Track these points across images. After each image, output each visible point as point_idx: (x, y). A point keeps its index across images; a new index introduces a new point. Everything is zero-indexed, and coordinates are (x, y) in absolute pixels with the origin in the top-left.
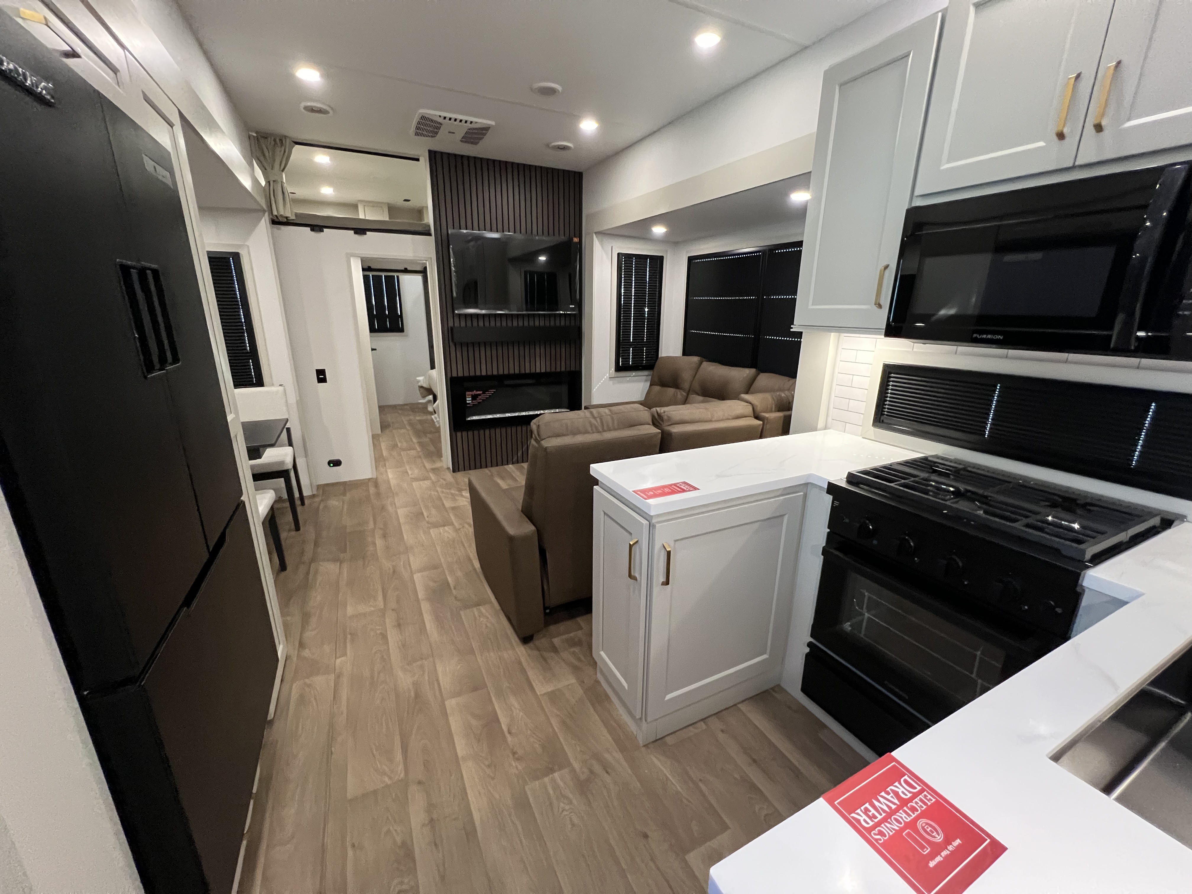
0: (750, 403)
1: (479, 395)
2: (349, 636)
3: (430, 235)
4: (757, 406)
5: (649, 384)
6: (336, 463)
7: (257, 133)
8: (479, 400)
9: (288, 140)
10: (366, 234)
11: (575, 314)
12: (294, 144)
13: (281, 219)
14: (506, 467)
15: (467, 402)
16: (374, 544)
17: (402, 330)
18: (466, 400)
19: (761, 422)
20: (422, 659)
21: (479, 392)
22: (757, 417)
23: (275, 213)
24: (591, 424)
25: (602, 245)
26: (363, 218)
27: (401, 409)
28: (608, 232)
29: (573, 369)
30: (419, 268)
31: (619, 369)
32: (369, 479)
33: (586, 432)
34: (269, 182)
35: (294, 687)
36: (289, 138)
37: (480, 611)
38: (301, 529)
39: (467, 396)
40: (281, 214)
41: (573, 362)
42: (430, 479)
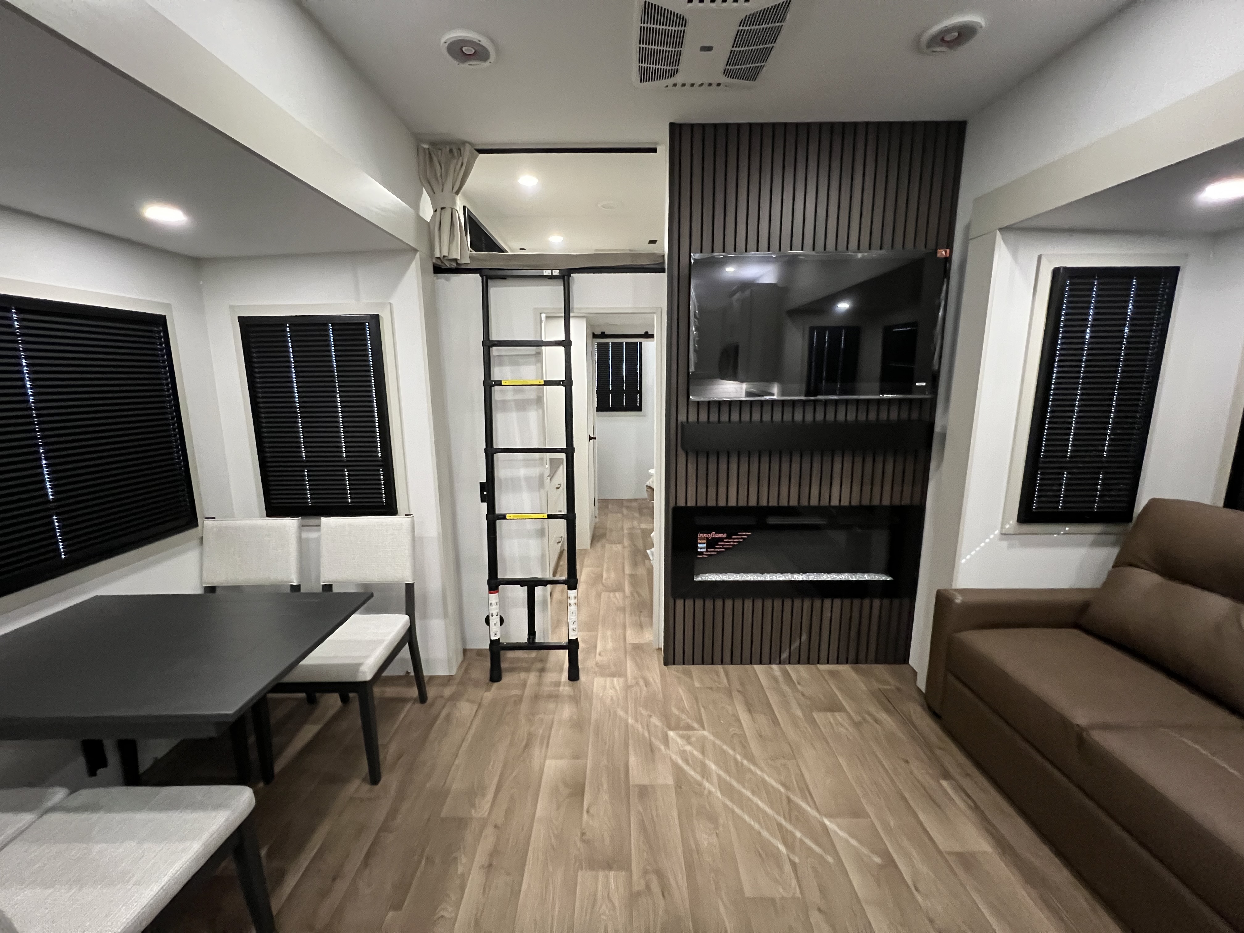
1: (721, 540)
7: (429, 143)
8: (719, 548)
9: (468, 148)
12: (477, 153)
13: (448, 265)
14: (757, 667)
15: (699, 550)
17: (640, 409)
18: (697, 547)
21: (720, 535)
25: (1015, 255)
28: (1031, 225)
29: (906, 501)
31: (1028, 516)
34: (437, 212)
36: (472, 144)
39: (699, 541)
40: (444, 256)
41: (907, 489)
42: (625, 673)
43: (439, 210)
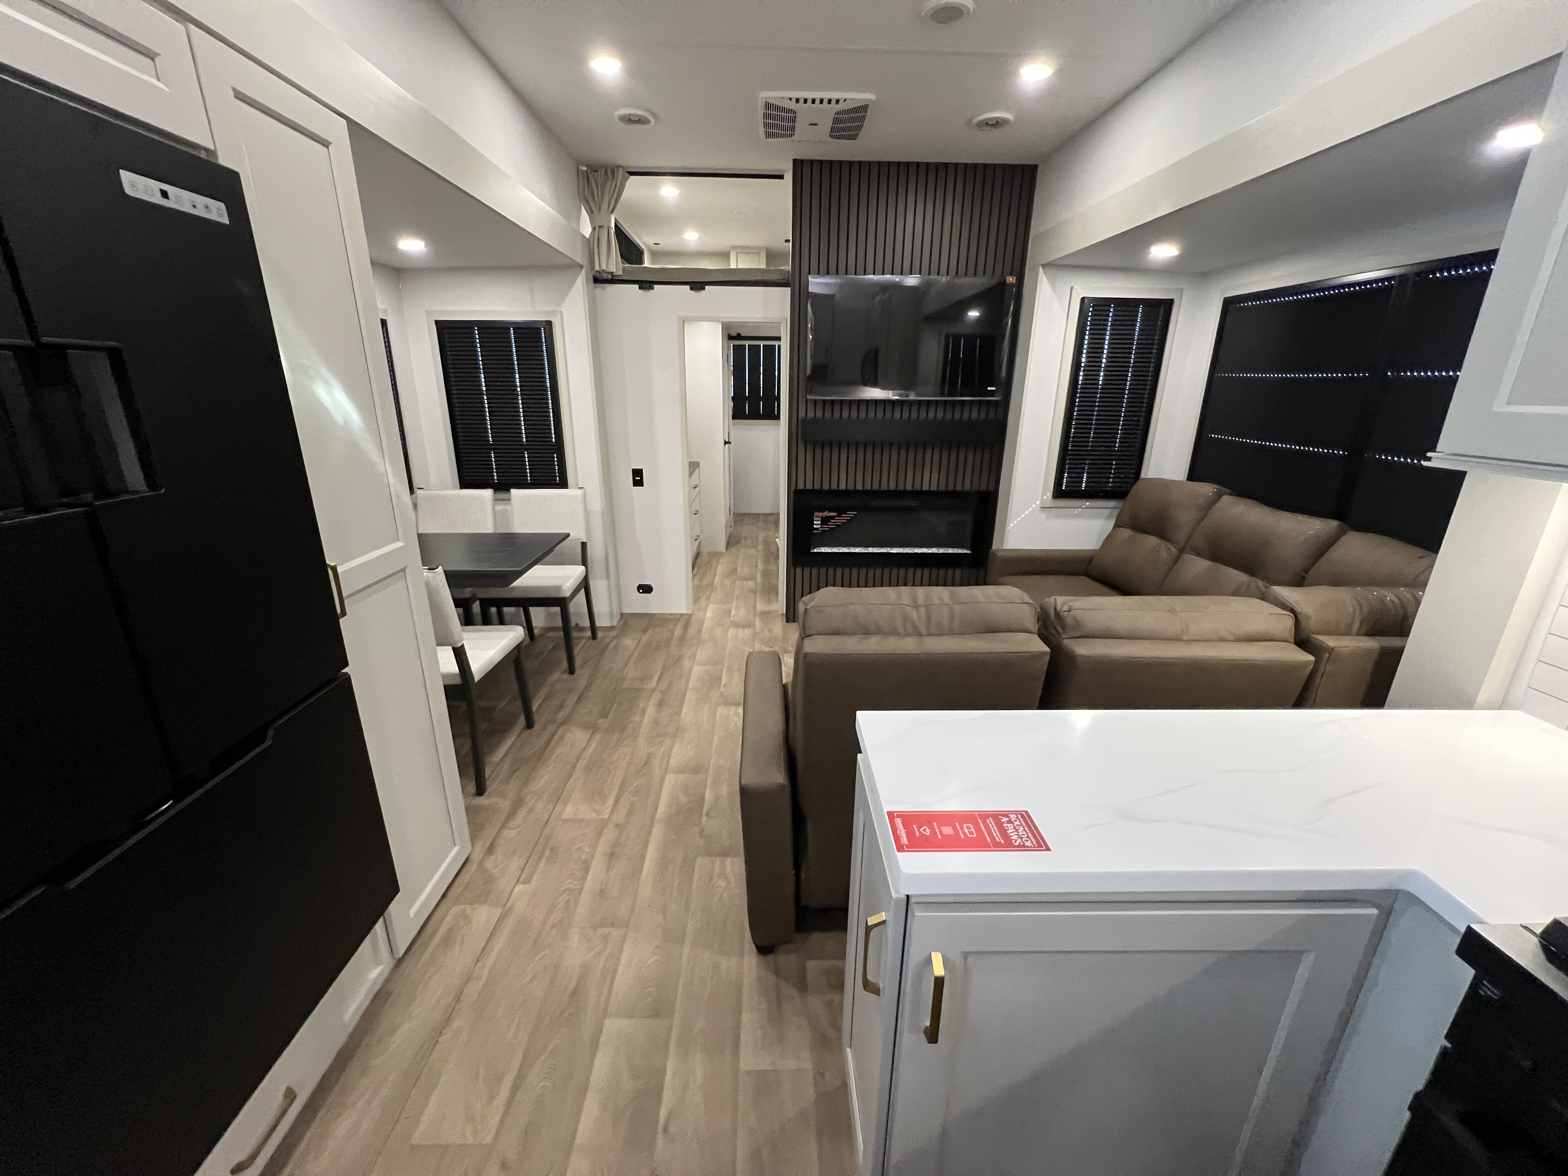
0: (1292, 611)
1: (833, 518)
2: (548, 852)
3: (786, 285)
4: (1308, 618)
5: (1112, 523)
6: (646, 589)
7: (589, 167)
8: (831, 524)
9: (621, 171)
10: (704, 289)
11: (997, 401)
12: (628, 175)
13: (605, 276)
15: (815, 526)
16: (644, 711)
17: (777, 417)
18: (813, 524)
19: (1311, 658)
20: (612, 925)
22: (1302, 642)
23: (597, 268)
24: (905, 618)
26: (735, 267)
28: (1066, 262)
29: (983, 487)
31: (1059, 493)
32: (682, 615)
33: (895, 633)
34: (595, 228)
35: (452, 911)
36: (624, 167)
37: (723, 867)
38: (577, 673)
39: (815, 519)
40: (603, 270)
41: (985, 477)
42: (754, 626)
43: (597, 228)
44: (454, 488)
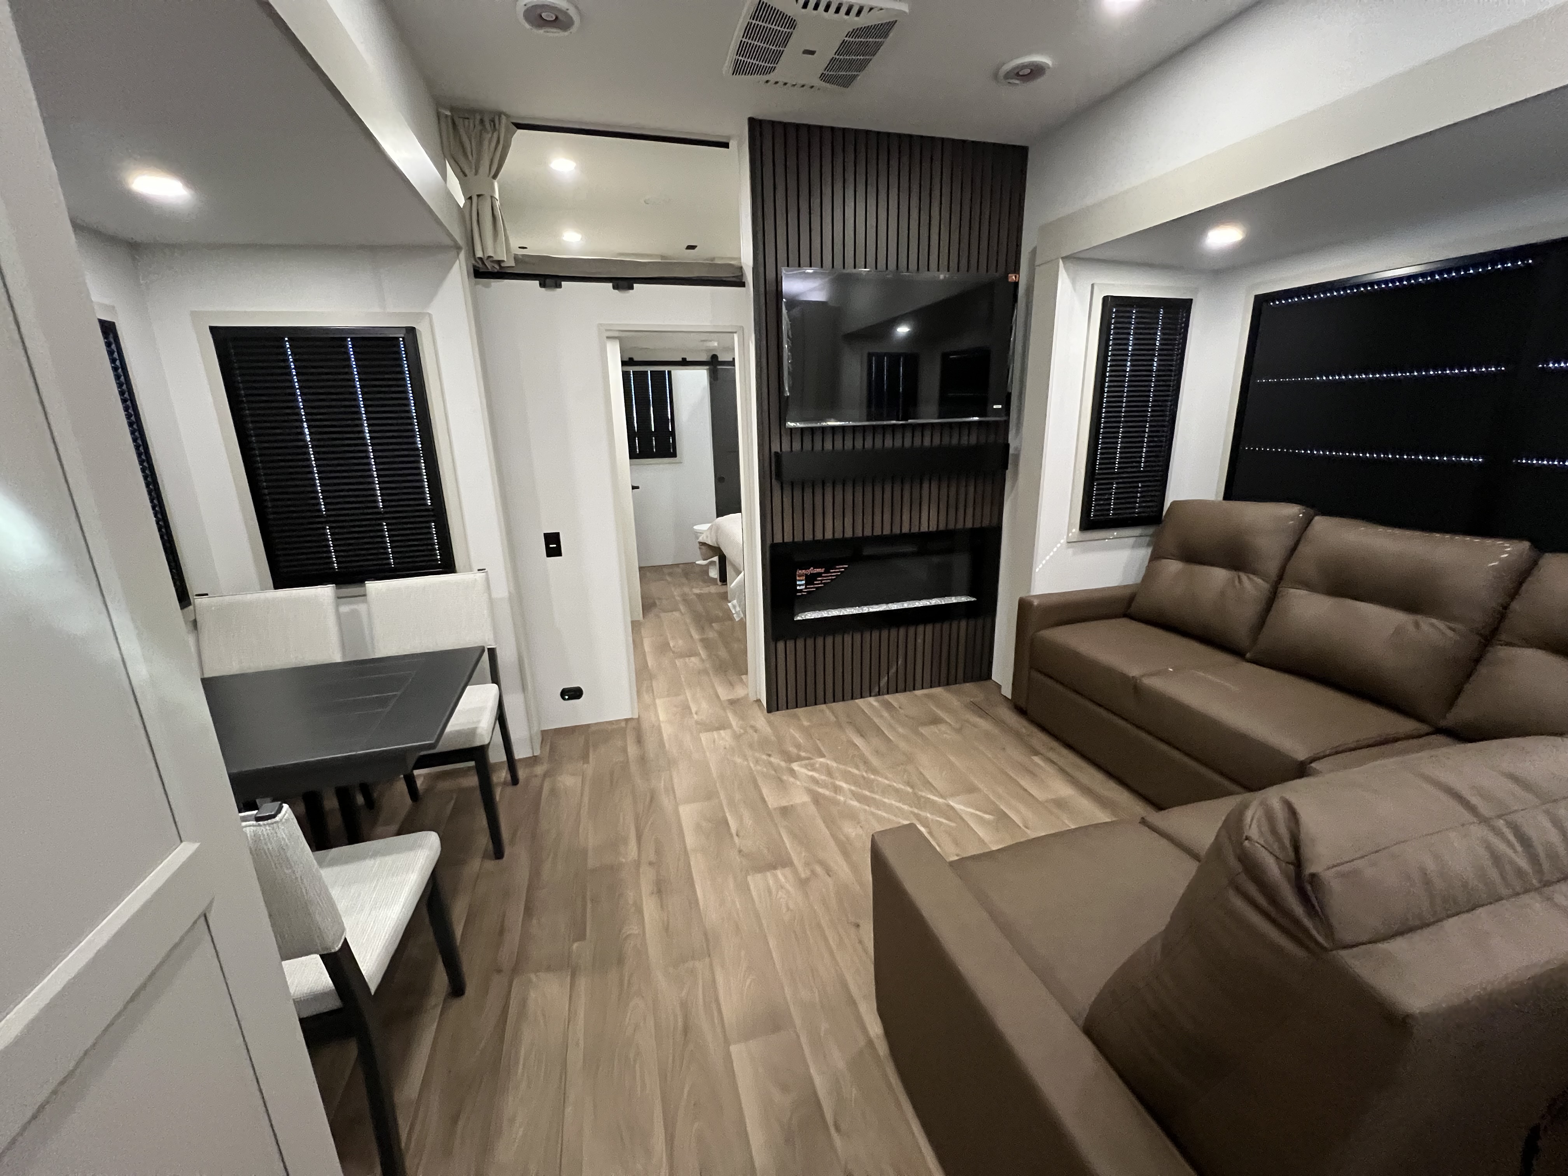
1: (819, 575)
3: (742, 284)
6: (574, 694)
7: (452, 109)
8: (818, 583)
9: (504, 119)
10: (632, 288)
11: (996, 422)
12: (515, 128)
13: (490, 267)
14: (859, 702)
15: (798, 588)
17: (674, 455)
18: (796, 585)
21: (819, 570)
23: (479, 254)
25: (1074, 281)
27: (670, 574)
28: (1087, 255)
29: (986, 523)
30: (704, 358)
31: (1086, 524)
32: (627, 720)
34: (470, 198)
36: (508, 116)
38: (506, 853)
39: (798, 578)
40: (489, 257)
42: (730, 726)
43: (474, 197)
44: (263, 588)
